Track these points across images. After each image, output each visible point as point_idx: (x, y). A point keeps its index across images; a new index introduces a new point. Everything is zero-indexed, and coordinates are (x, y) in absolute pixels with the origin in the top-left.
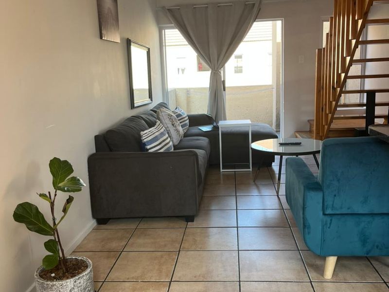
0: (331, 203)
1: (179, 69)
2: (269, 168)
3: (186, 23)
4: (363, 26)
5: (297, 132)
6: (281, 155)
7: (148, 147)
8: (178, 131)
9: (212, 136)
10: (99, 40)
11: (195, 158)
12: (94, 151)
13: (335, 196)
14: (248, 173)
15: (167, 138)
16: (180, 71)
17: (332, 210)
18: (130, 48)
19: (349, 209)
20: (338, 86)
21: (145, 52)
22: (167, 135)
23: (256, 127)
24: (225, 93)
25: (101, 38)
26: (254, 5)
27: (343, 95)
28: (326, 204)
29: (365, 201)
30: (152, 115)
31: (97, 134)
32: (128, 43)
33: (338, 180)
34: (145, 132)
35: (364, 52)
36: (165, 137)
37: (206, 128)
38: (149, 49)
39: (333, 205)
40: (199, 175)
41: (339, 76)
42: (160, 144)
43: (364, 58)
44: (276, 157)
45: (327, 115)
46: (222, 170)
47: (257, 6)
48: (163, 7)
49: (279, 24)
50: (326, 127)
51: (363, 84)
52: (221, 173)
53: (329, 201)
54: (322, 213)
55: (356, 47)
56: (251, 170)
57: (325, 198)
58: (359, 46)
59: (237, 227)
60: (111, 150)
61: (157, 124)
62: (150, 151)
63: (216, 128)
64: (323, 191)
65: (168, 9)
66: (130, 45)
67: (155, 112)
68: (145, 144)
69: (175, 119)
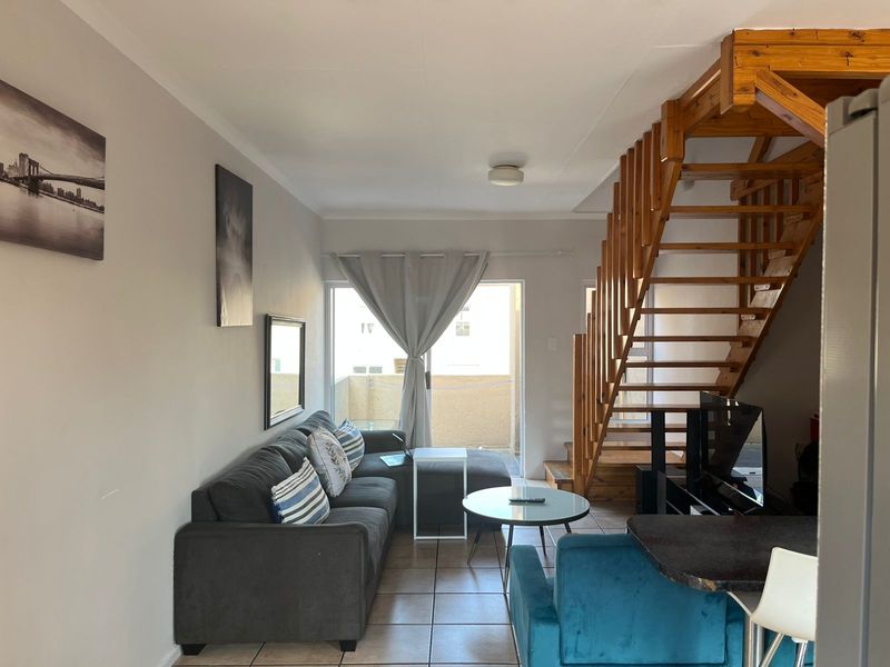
0: (573, 645)
1: (363, 325)
2: (496, 533)
3: (369, 280)
4: (646, 288)
5: (546, 462)
6: (512, 523)
7: (283, 513)
8: (341, 471)
9: (402, 475)
10: (214, 328)
11: (362, 540)
12: (188, 519)
13: (579, 633)
14: (460, 544)
15: (320, 492)
16: (366, 327)
17: (575, 657)
18: (270, 329)
19: (602, 655)
20: (611, 380)
21: (296, 330)
22: (320, 486)
23: (477, 459)
24: (430, 395)
25: (219, 324)
26: (477, 257)
27: (620, 393)
28: (564, 646)
29: (626, 644)
30: (300, 442)
31: (196, 486)
32: (267, 322)
33: (584, 607)
34: (282, 484)
35: (650, 325)
36: (315, 492)
37: (393, 460)
38: (304, 324)
39: (576, 648)
40: (369, 564)
41: (612, 363)
42: (304, 506)
43: (650, 335)
44: (503, 526)
45: (591, 444)
46: (415, 538)
47: (481, 261)
48: (333, 255)
49: (518, 286)
50: (591, 462)
51: (651, 376)
52: (415, 545)
53: (570, 640)
54: (558, 661)
55: (637, 317)
56: (465, 537)
57: (565, 636)
58: (643, 316)
59: (429, 664)
60: (219, 519)
61: (305, 465)
62: (286, 520)
63: (409, 459)
64: (559, 623)
65: (341, 258)
66: (270, 324)
67: (307, 433)
68: (278, 508)
69: (338, 450)
